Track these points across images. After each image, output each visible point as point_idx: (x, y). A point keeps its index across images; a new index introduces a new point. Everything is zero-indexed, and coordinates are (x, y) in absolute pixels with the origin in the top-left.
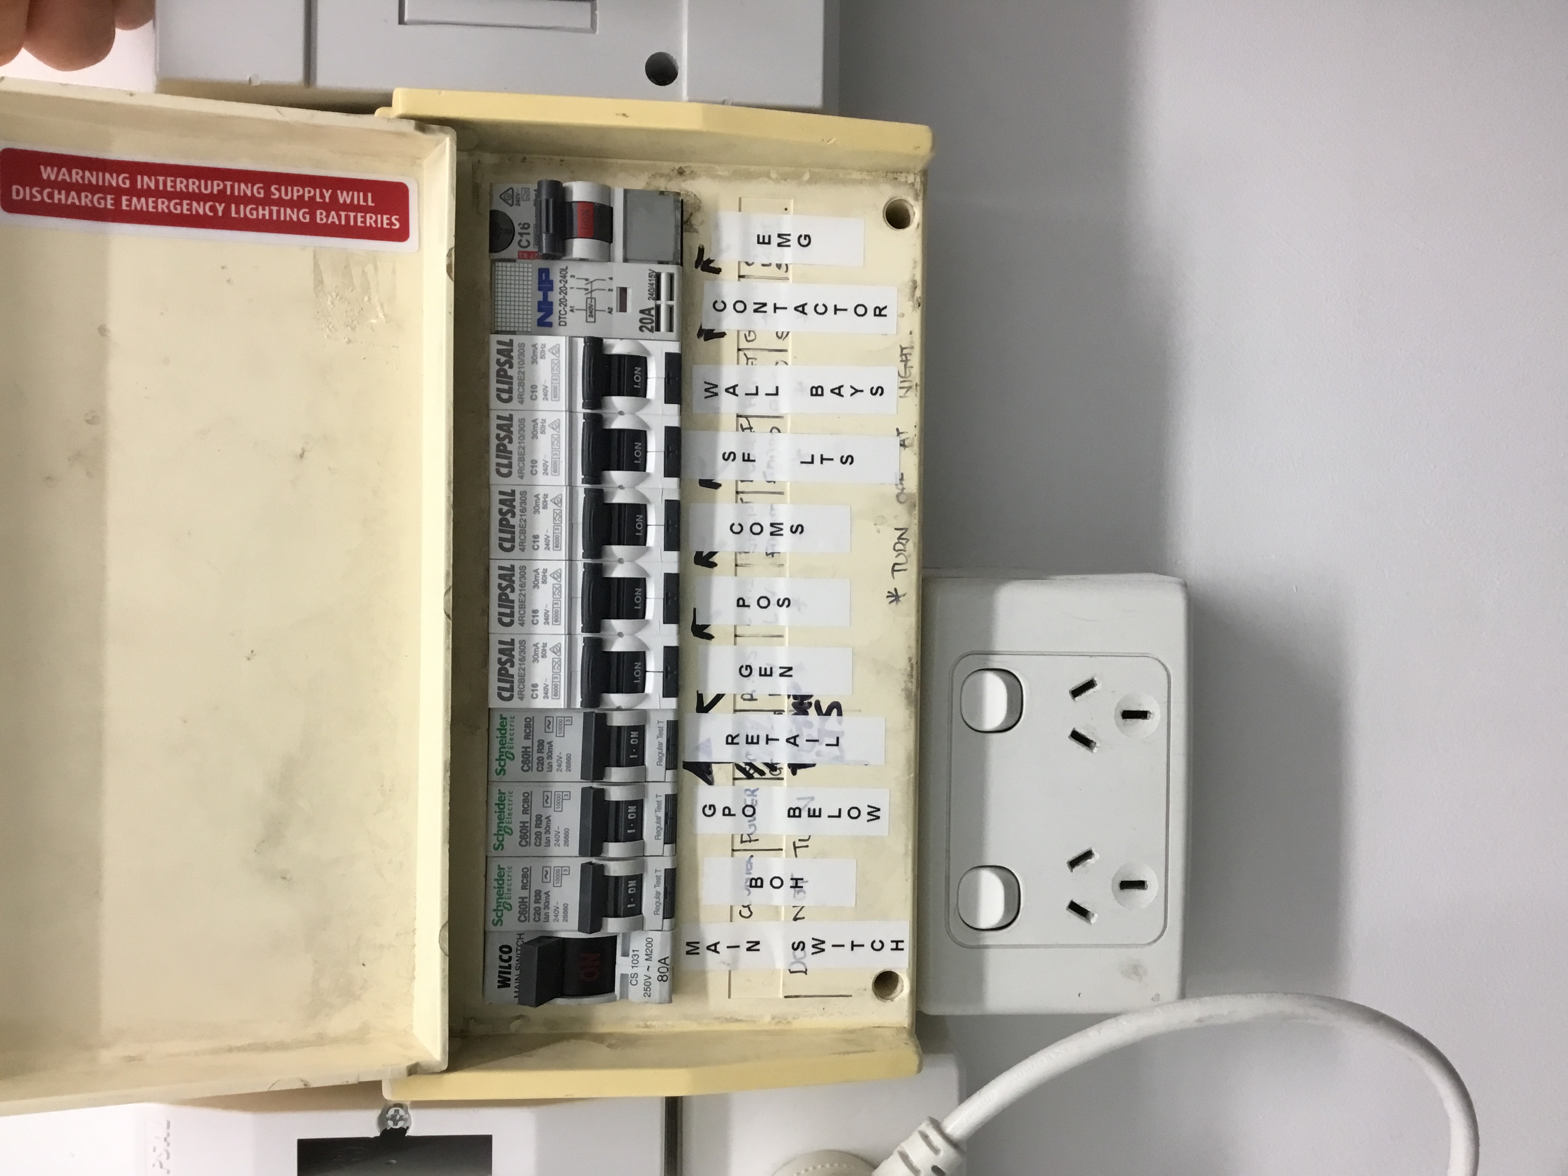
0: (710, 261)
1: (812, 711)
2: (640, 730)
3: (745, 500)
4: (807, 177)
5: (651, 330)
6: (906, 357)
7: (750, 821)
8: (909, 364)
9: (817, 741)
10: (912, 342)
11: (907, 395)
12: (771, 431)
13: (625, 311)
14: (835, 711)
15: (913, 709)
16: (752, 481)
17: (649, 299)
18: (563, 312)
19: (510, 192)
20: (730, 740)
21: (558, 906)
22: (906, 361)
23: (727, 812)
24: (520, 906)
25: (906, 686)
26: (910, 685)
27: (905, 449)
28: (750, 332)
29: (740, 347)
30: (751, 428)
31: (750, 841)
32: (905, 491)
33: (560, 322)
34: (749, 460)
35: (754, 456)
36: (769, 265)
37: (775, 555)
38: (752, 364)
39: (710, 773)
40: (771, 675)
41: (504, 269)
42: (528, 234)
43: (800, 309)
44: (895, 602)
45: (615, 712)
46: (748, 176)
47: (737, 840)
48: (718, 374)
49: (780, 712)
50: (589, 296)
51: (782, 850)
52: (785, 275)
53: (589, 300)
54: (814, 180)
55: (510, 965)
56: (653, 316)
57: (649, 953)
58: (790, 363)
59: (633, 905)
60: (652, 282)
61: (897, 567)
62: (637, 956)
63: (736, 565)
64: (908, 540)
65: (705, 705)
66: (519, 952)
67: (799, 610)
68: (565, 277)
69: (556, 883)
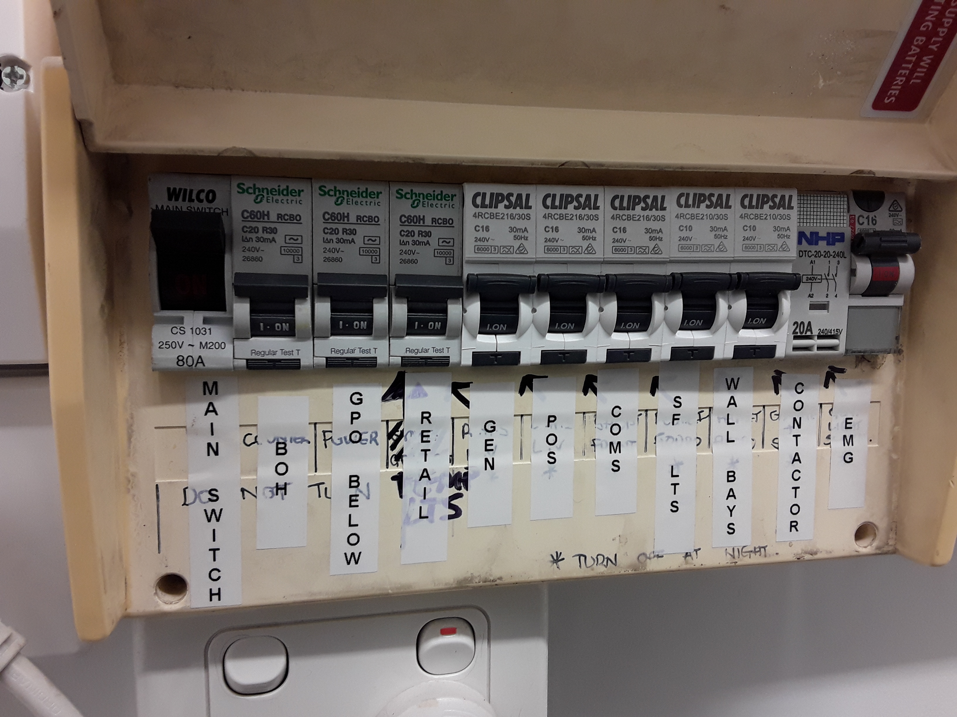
0: (834, 379)
1: (454, 491)
2: (441, 332)
3: (640, 417)
4: (895, 457)
5: (794, 332)
6: (758, 552)
7: (345, 438)
8: (753, 555)
9: (425, 498)
10: (770, 556)
11: (728, 555)
12: (697, 438)
13: (811, 308)
14: (453, 512)
15: (454, 586)
16: (656, 423)
17: (820, 329)
18: (810, 254)
19: (899, 209)
20: (425, 415)
21: (260, 251)
22: (755, 552)
23: (355, 416)
24: (259, 211)
25: (476, 578)
26: (477, 581)
27: (683, 557)
28: (778, 415)
29: (766, 407)
30: (700, 420)
31: (325, 440)
32: (648, 560)
33: (802, 251)
34: (674, 419)
35: (677, 424)
36: (830, 430)
37: (593, 447)
38: (753, 418)
39: (394, 398)
40: (486, 450)
41: (842, 203)
42: (868, 224)
43: (797, 458)
44: (552, 560)
45: (461, 306)
46: (895, 410)
47: (327, 427)
48: (745, 390)
49: (452, 461)
50: (824, 277)
51: (316, 471)
52: (822, 443)
53: (819, 277)
54: (892, 463)
55: (193, 201)
56: (806, 333)
57: (209, 346)
58: (754, 451)
59: (262, 329)
60: (833, 332)
61: (582, 558)
62: (204, 333)
63: (584, 413)
64: (606, 566)
65: (459, 390)
66: (207, 211)
67: (545, 473)
68: (838, 256)
69: (284, 250)
